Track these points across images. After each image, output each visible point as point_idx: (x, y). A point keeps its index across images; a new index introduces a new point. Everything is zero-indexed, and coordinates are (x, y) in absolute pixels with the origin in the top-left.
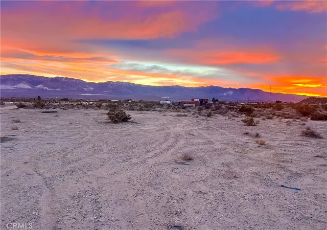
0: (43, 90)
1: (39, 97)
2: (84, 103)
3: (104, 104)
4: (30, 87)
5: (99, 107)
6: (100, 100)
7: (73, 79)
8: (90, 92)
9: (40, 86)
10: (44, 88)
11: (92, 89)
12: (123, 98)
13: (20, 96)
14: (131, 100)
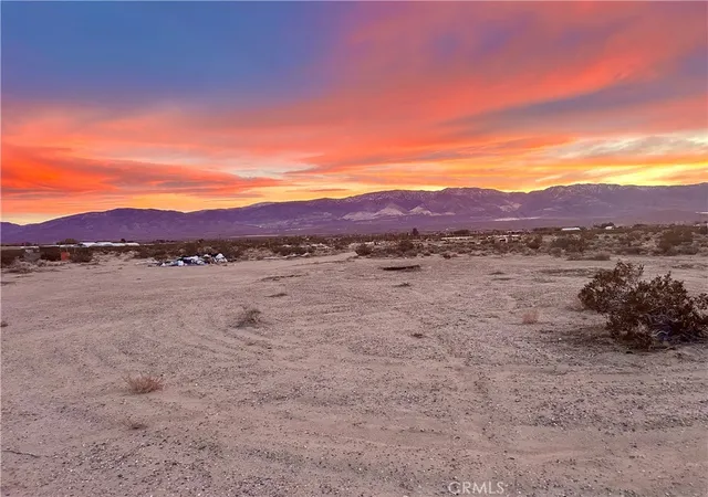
0: (421, 216)
1: (415, 230)
2: (498, 238)
3: (547, 239)
4: (400, 213)
5: (535, 246)
6: (536, 230)
7: (478, 190)
8: (514, 213)
9: (417, 210)
10: (425, 213)
11: (517, 206)
12: (590, 222)
13: (384, 231)
14: (611, 224)
